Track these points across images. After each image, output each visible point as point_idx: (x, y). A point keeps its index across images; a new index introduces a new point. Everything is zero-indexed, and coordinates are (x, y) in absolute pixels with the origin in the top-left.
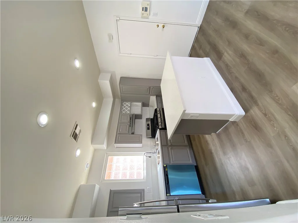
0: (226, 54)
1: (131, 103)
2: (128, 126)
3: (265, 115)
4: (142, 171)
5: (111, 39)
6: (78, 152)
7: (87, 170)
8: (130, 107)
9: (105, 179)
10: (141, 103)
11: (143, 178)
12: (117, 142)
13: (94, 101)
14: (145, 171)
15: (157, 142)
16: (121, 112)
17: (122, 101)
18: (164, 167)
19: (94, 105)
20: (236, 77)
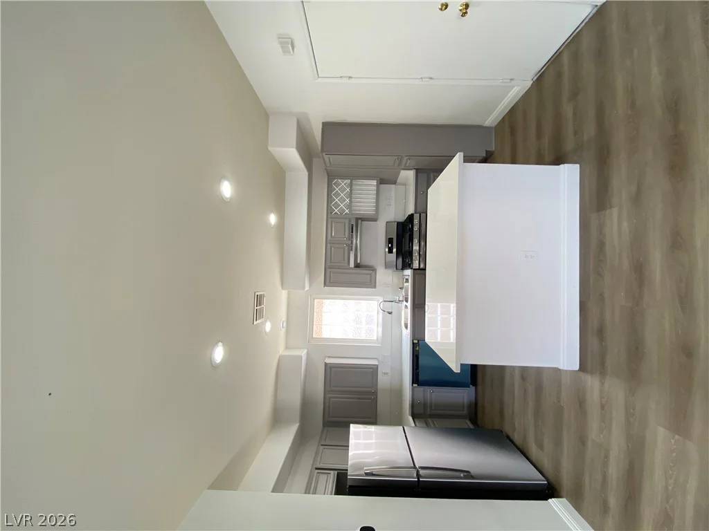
0: (615, 211)
1: (351, 182)
2: (346, 248)
3: (603, 407)
4: (375, 327)
5: (290, 52)
6: (268, 327)
7: (283, 330)
8: (350, 195)
9: (314, 336)
10: (375, 181)
11: (375, 338)
12: (327, 284)
13: (272, 211)
14: (380, 329)
15: (406, 284)
16: (330, 211)
17: (329, 176)
18: (413, 343)
19: (273, 219)
20: (602, 295)
